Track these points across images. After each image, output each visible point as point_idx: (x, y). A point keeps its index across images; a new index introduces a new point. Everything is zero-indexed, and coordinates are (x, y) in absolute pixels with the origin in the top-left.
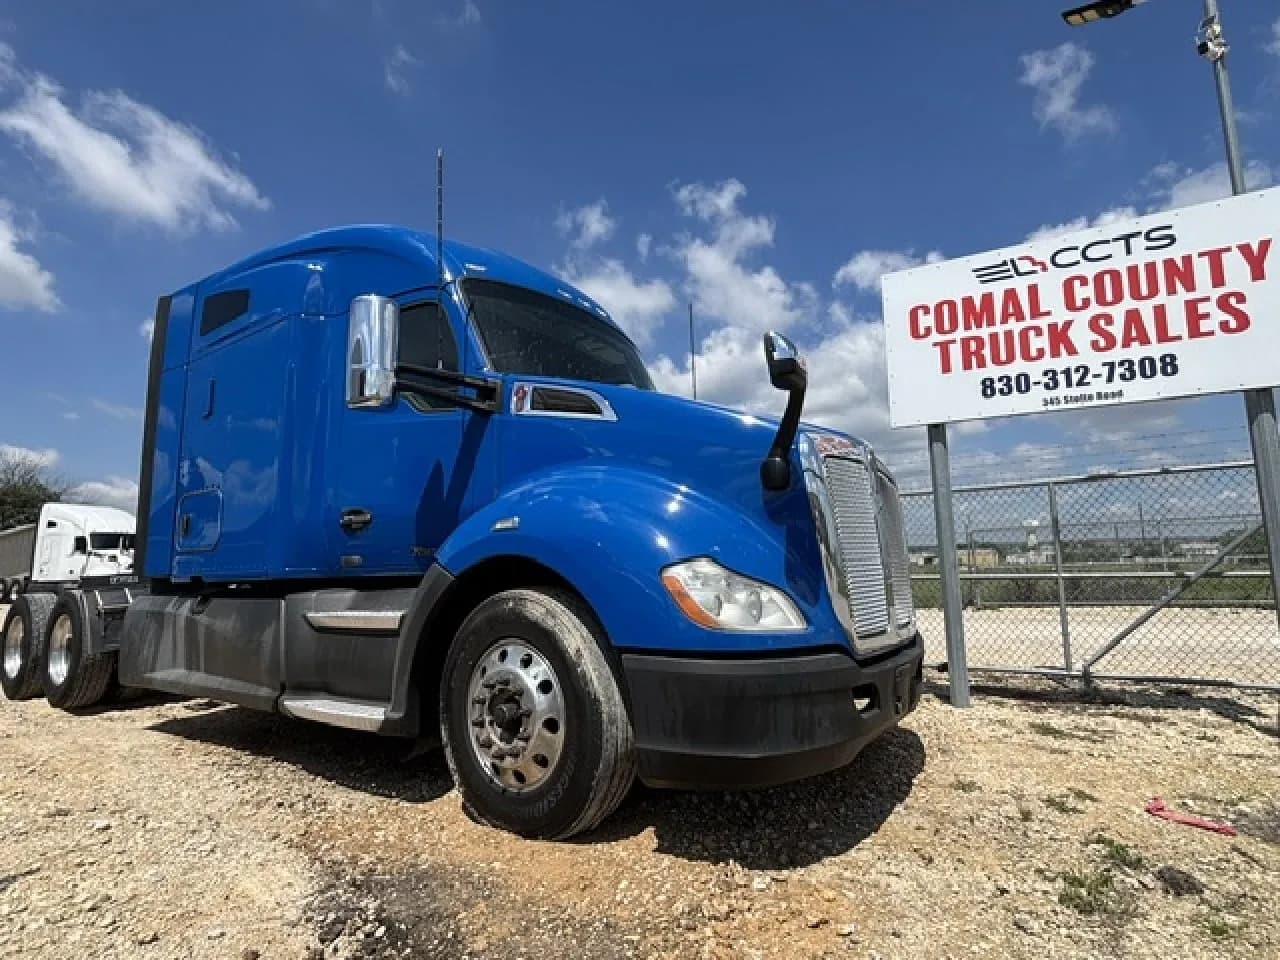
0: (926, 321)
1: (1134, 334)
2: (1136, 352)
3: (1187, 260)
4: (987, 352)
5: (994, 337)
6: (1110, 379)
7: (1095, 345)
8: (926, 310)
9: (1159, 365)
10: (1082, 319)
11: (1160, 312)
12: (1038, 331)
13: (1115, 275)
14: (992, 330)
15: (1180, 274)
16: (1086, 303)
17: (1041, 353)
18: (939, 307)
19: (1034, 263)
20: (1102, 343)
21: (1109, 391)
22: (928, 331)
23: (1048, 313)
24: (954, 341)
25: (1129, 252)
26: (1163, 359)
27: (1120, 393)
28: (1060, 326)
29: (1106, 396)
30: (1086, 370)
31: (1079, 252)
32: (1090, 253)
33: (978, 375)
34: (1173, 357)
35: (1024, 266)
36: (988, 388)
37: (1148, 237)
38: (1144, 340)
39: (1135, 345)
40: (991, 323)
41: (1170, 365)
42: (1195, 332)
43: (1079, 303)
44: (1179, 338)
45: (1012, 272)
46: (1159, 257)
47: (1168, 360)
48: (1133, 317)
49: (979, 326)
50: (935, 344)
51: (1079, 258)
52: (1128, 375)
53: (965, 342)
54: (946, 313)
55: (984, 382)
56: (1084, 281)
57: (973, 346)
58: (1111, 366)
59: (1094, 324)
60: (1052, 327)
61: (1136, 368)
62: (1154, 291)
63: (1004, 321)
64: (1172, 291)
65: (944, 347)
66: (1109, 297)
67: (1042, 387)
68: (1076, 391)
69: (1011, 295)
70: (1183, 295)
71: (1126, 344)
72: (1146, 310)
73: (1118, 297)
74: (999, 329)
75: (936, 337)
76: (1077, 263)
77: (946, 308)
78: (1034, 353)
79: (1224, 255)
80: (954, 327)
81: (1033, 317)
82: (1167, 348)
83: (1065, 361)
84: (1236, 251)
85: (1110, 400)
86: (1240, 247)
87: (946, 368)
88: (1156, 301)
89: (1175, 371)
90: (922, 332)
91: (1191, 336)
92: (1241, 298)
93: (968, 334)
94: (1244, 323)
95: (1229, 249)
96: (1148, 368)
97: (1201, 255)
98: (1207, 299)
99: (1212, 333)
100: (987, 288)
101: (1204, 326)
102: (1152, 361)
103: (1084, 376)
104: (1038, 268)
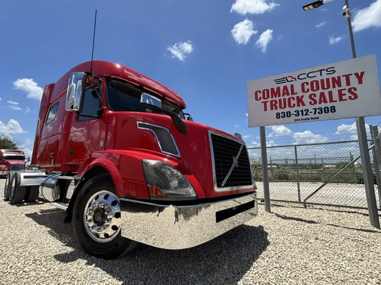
0: (260, 95)
1: (322, 100)
2: (323, 105)
3: (339, 77)
4: (278, 105)
5: (280, 100)
6: (315, 113)
7: (310, 103)
8: (260, 92)
9: (330, 109)
10: (306, 95)
11: (330, 93)
12: (294, 99)
13: (317, 82)
14: (280, 98)
15: (337, 82)
16: (308, 90)
17: (294, 105)
18: (264, 91)
19: (293, 78)
20: (313, 102)
22: (260, 98)
23: (296, 93)
24: (268, 101)
25: (321, 75)
26: (331, 107)
27: (318, 118)
28: (300, 97)
29: (314, 118)
30: (308, 110)
32: (309, 75)
33: (275, 112)
34: (334, 107)
35: (290, 79)
36: (278, 116)
37: (327, 71)
38: (326, 102)
39: (323, 103)
40: (279, 96)
41: (333, 109)
42: (341, 99)
43: (306, 90)
44: (336, 101)
45: (286, 81)
46: (330, 77)
48: (322, 95)
49: (276, 97)
50: (262, 102)
51: (306, 77)
52: (320, 112)
53: (271, 102)
54: (266, 93)
55: (277, 114)
56: (307, 84)
57: (274, 103)
58: (315, 109)
59: (310, 97)
60: (298, 97)
61: (323, 110)
62: (328, 87)
63: (283, 95)
64: (334, 87)
65: (265, 103)
66: (315, 89)
67: (294, 115)
68: (305, 117)
69: (285, 88)
70: (337, 88)
71: (320, 103)
72: (326, 92)
73: (318, 89)
74: (282, 98)
75: (263, 100)
76: (306, 78)
77: (266, 91)
78: (292, 105)
79: (350, 76)
80: (268, 97)
81: (292, 94)
82: (332, 104)
83: (301, 108)
84: (354, 75)
85: (315, 120)
86: (355, 74)
87: (266, 109)
88: (329, 90)
89: (335, 111)
90: (258, 99)
91: (340, 100)
92: (355, 89)
93: (272, 99)
94: (356, 97)
95: (351, 74)
96: (326, 110)
97: (343, 76)
98: (345, 89)
99: (346, 100)
100: (278, 85)
101: (344, 97)
102: (328, 108)
103: (307, 112)
104: (294, 80)
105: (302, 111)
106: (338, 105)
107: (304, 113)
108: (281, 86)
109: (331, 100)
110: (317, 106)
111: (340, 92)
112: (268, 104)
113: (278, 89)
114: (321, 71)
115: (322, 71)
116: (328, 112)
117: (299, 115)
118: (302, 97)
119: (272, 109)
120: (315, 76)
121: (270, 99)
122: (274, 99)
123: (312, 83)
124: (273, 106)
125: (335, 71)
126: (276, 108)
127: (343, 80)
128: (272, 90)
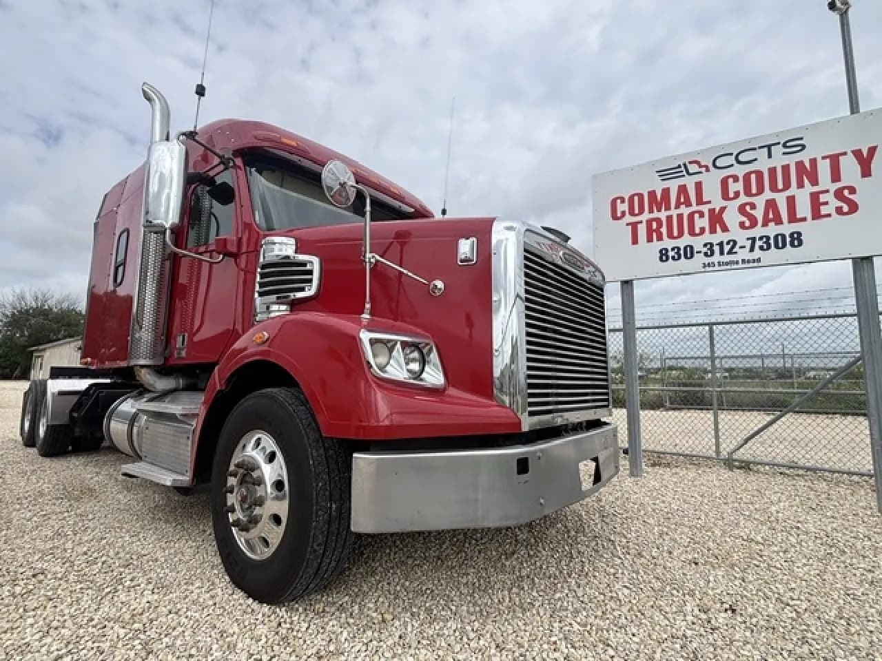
0: (622, 207)
1: (771, 216)
2: (772, 230)
3: (813, 162)
4: (664, 230)
5: (669, 218)
6: (752, 250)
7: (742, 225)
8: (623, 201)
9: (788, 239)
10: (733, 206)
11: (791, 201)
12: (702, 215)
13: (759, 174)
14: (668, 213)
15: (808, 173)
16: (737, 194)
17: (702, 230)
18: (631, 198)
19: (700, 166)
20: (747, 224)
21: (751, 258)
22: (623, 213)
23: (709, 202)
24: (641, 222)
25: (770, 156)
26: (792, 235)
27: (759, 260)
28: (717, 211)
29: (749, 261)
30: (735, 243)
31: (733, 157)
32: (741, 158)
33: (657, 246)
34: (799, 234)
35: (693, 168)
36: (664, 256)
37: (785, 146)
38: (779, 221)
39: (772, 224)
40: (668, 208)
41: (797, 239)
42: (817, 215)
43: (731, 195)
44: (804, 219)
45: (684, 173)
46: (792, 160)
47: (796, 236)
48: (771, 204)
49: (659, 210)
50: (628, 224)
51: (734, 162)
52: (765, 247)
53: (649, 222)
54: (636, 203)
55: (661, 251)
56: (736, 179)
57: (654, 225)
58: (753, 240)
59: (742, 209)
60: (712, 211)
61: (772, 241)
62: (787, 186)
63: (677, 207)
64: (801, 185)
65: (634, 226)
66: (754, 191)
67: (702, 254)
68: (726, 258)
69: (683, 189)
70: (809, 188)
71: (765, 224)
72: (781, 199)
73: (761, 190)
74: (674, 213)
75: (629, 219)
76: (732, 165)
77: (636, 198)
78: (697, 231)
79: (842, 158)
80: (641, 211)
81: (698, 204)
82: (795, 227)
83: (719, 237)
84: (851, 156)
85: (751, 265)
86: (853, 152)
87: (635, 241)
88: (788, 193)
89: (800, 244)
90: (619, 215)
91: (813, 219)
92: (852, 190)
93: (651, 216)
94: (853, 208)
95: (845, 154)
96: (780, 242)
97: (824, 158)
98: (827, 191)
99: (829, 215)
100: (666, 184)
101: (824, 210)
102: (784, 236)
103: (733, 247)
104: (703, 170)
105: (721, 244)
106: (808, 229)
107: (727, 248)
108: (673, 186)
109: (793, 218)
110: (758, 231)
111: (815, 197)
112: (642, 230)
113: (666, 192)
114: (769, 147)
115: (773, 148)
116: (784, 245)
117: (712, 254)
118: (723, 209)
119: (650, 240)
120: (756, 160)
121: (646, 216)
122: (656, 215)
123: (747, 177)
124: (653, 233)
125: (803, 147)
126: (660, 238)
127: (824, 169)
128: (652, 194)
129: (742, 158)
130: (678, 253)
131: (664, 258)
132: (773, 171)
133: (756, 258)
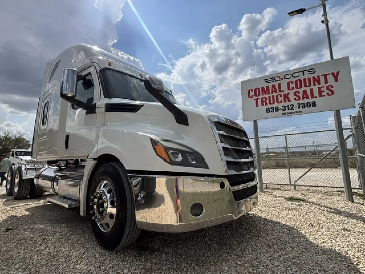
0: (252, 93)
1: (305, 96)
2: (306, 101)
3: (318, 77)
4: (268, 101)
5: (269, 97)
6: (299, 108)
7: (295, 99)
8: (252, 91)
9: (311, 104)
10: (292, 92)
11: (312, 90)
12: (281, 96)
13: (300, 81)
14: (269, 95)
15: (317, 80)
16: (293, 88)
17: (281, 101)
18: (255, 90)
19: (280, 78)
20: (297, 99)
21: (299, 111)
22: (253, 96)
23: (283, 91)
24: (259, 99)
26: (312, 102)
28: (286, 94)
30: (293, 105)
33: (265, 107)
34: (315, 102)
35: (277, 79)
36: (268, 110)
37: (308, 71)
38: (308, 98)
39: (305, 99)
40: (269, 94)
41: (314, 104)
42: (320, 95)
43: (291, 88)
44: (316, 97)
45: (274, 80)
46: (311, 76)
48: (305, 92)
49: (266, 94)
50: (254, 99)
51: (291, 76)
52: (304, 107)
53: (262, 99)
54: (257, 92)
55: (267, 109)
56: (292, 82)
57: (264, 100)
58: (299, 104)
59: (295, 94)
60: (284, 94)
61: (306, 105)
62: (310, 85)
63: (272, 93)
64: (315, 85)
65: (257, 100)
66: (299, 87)
67: (282, 110)
68: (290, 111)
69: (274, 86)
70: (317, 86)
71: (303, 99)
72: (308, 90)
73: (301, 87)
74: (271, 95)
75: (255, 97)
76: (291, 78)
77: (257, 90)
79: (328, 76)
80: (259, 95)
81: (279, 92)
82: (313, 100)
83: (287, 103)
84: (331, 75)
85: (299, 113)
86: (332, 73)
87: (257, 105)
88: (311, 87)
89: (315, 106)
90: (251, 96)
91: (319, 97)
92: (332, 87)
93: (263, 96)
94: (333, 93)
95: (329, 74)
96: (309, 105)
97: (322, 75)
98: (324, 87)
99: (325, 96)
100: (268, 84)
101: (323, 94)
102: (310, 103)
103: (293, 107)
104: (281, 79)
105: (288, 106)
106: (318, 100)
107: (290, 107)
108: (270, 85)
109: (312, 97)
110: (301, 101)
111: (319, 89)
112: (260, 101)
113: (268, 87)
114: (303, 72)
115: (305, 72)
116: (310, 106)
117: (285, 110)
118: (288, 94)
119: (263, 105)
120: (299, 76)
121: (261, 96)
122: (264, 96)
123: (296, 82)
124: (264, 102)
125: (315, 72)
126: (266, 104)
127: (322, 79)
129: (294, 75)
130: (273, 110)
131: (268, 111)
132: (305, 80)
133: (301, 111)
